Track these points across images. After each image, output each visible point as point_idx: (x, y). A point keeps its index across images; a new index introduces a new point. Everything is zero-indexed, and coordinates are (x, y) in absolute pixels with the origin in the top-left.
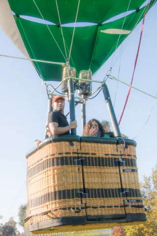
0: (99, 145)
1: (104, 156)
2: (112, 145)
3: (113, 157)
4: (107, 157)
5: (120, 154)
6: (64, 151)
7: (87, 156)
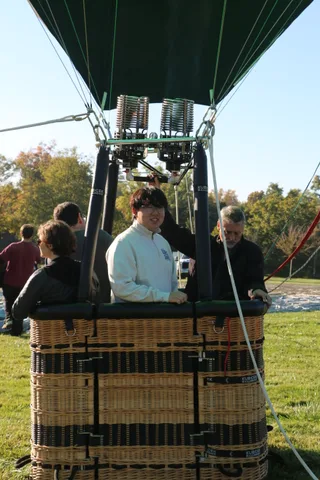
0: (145, 322)
1: (156, 349)
2: (180, 321)
3: (181, 349)
4: (164, 349)
5: (201, 340)
6: (53, 341)
7: (111, 350)
